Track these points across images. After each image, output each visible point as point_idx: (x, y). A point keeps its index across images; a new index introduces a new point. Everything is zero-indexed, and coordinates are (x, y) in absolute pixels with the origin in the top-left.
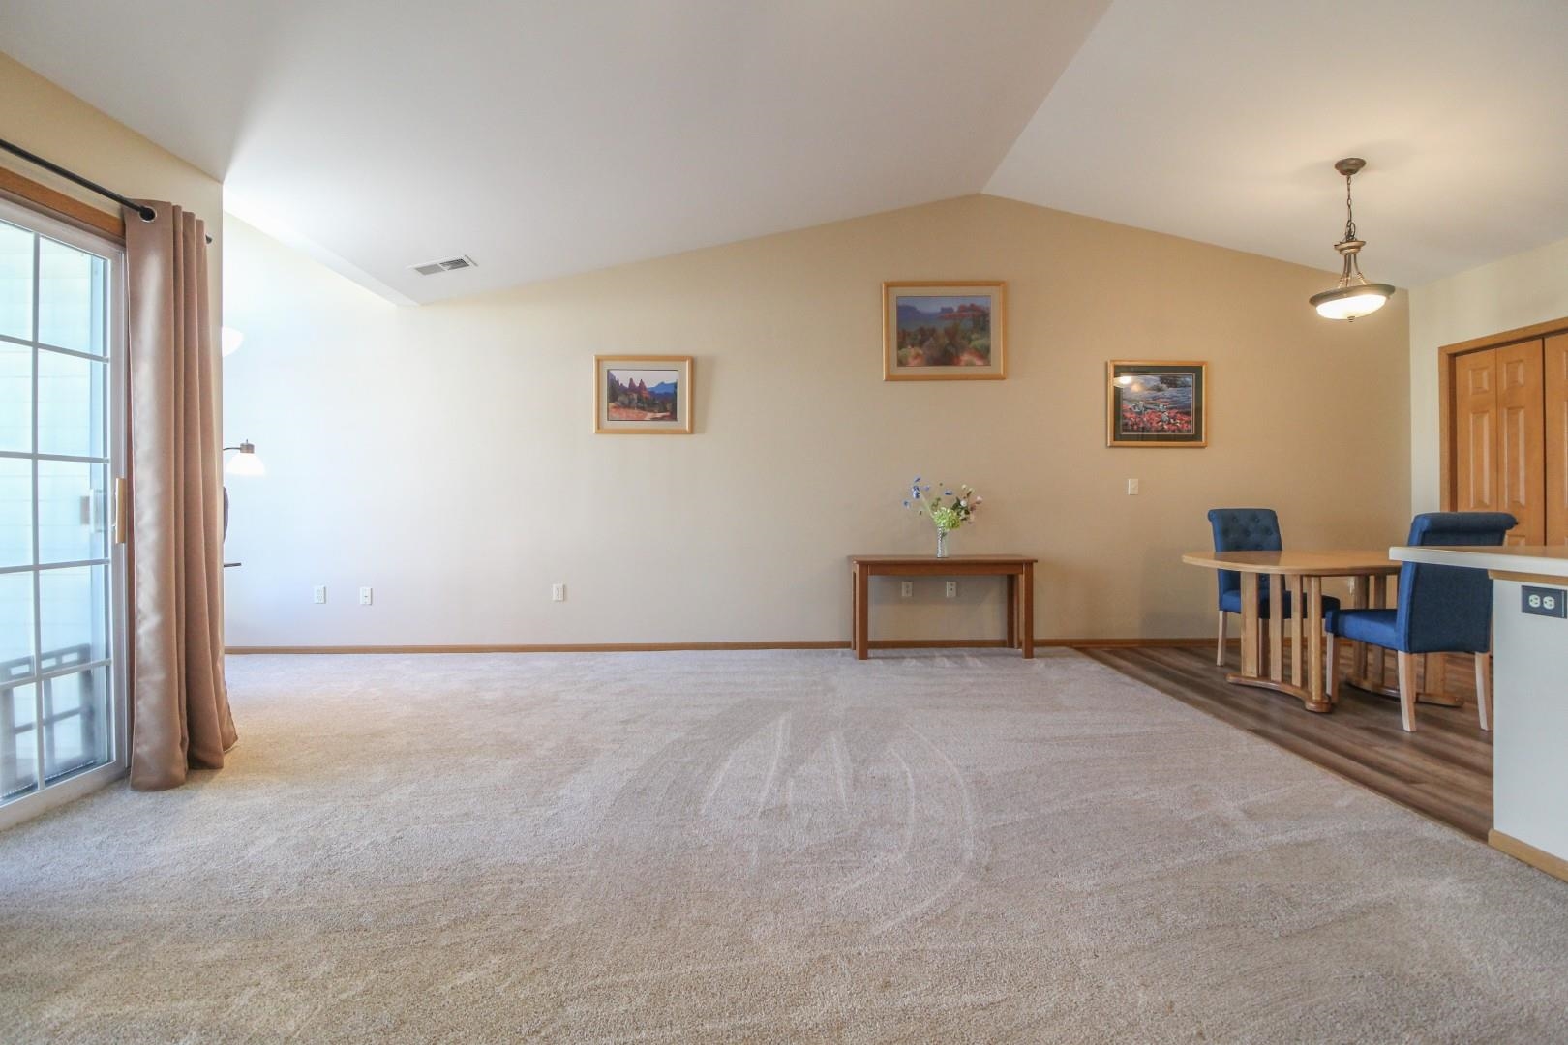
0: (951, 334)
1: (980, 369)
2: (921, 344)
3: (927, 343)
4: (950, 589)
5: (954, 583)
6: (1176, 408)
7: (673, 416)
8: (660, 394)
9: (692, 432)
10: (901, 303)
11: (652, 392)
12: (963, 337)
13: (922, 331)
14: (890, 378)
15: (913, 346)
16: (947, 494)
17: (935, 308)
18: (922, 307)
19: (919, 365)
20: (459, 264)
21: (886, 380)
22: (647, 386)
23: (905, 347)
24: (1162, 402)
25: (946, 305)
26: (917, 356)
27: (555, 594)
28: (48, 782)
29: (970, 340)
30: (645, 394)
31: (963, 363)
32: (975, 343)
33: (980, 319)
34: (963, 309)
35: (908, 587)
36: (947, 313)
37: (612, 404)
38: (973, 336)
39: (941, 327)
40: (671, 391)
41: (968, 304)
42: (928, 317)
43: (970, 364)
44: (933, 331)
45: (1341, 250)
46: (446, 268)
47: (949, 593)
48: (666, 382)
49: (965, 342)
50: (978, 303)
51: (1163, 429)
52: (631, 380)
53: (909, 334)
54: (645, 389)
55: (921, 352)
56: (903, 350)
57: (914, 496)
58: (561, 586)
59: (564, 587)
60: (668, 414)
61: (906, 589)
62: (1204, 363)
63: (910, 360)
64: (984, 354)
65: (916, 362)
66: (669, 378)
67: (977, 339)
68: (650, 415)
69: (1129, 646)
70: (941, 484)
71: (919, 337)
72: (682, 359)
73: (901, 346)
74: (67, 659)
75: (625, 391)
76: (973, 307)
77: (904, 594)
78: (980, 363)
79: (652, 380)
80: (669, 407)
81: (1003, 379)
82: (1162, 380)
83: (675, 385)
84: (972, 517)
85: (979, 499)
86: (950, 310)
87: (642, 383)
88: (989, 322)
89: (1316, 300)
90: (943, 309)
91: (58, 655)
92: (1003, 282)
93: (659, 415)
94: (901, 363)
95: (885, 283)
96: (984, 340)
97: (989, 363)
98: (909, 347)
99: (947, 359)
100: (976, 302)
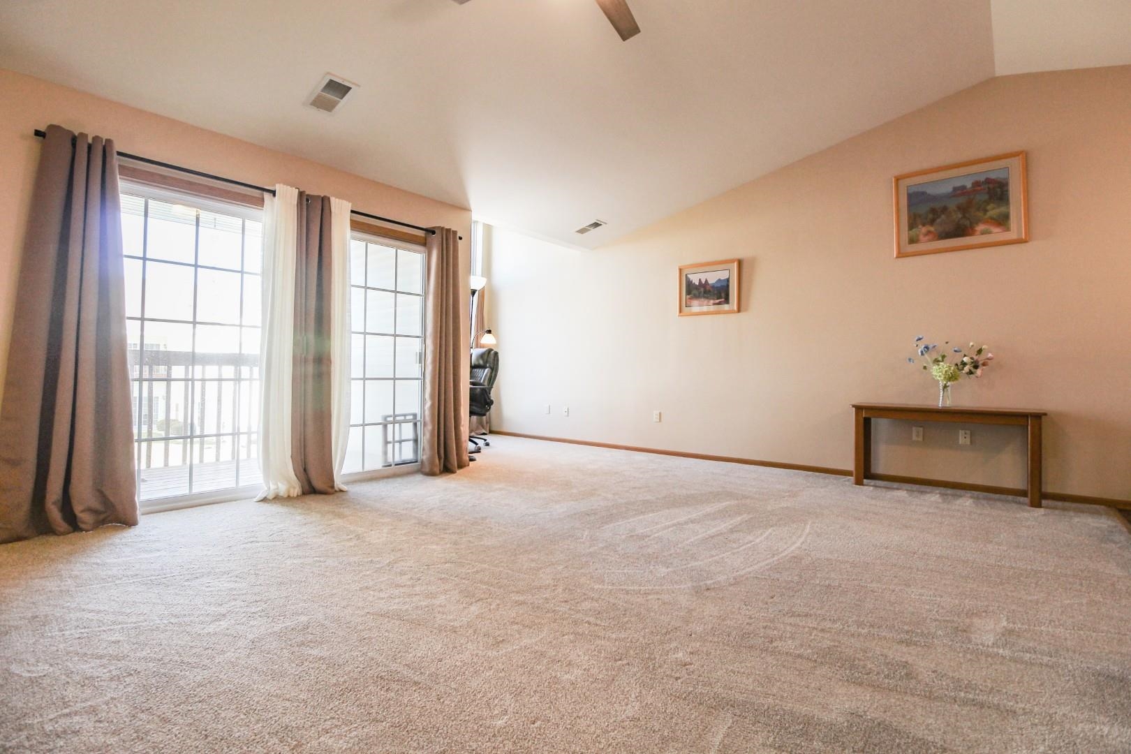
0: (963, 209)
1: (997, 234)
2: (932, 222)
3: (939, 220)
4: (963, 437)
5: (968, 432)
7: (727, 301)
8: (717, 287)
9: (739, 311)
10: (911, 191)
11: (713, 287)
12: (978, 209)
13: (933, 211)
14: (901, 255)
15: (924, 225)
16: (955, 351)
17: (947, 189)
18: (931, 191)
19: (930, 241)
20: (596, 225)
21: (897, 257)
22: (710, 283)
23: (917, 227)
25: (958, 184)
26: (929, 233)
27: (655, 418)
28: (396, 465)
30: (708, 288)
31: (978, 233)
32: (992, 213)
33: (997, 191)
34: (976, 184)
35: (918, 432)
36: (959, 191)
37: (688, 297)
38: (989, 207)
39: (953, 204)
40: (725, 284)
41: (982, 179)
42: (939, 198)
43: (986, 232)
44: (945, 209)
46: (591, 229)
47: (961, 440)
48: (722, 279)
49: (980, 214)
50: (995, 176)
52: (700, 280)
53: (920, 216)
54: (708, 284)
55: (932, 229)
56: (914, 230)
57: (920, 354)
58: (658, 412)
59: (660, 413)
60: (723, 300)
61: (916, 434)
63: (921, 237)
65: (927, 238)
66: (723, 275)
67: (994, 209)
68: (712, 302)
70: (947, 343)
71: (931, 216)
72: (732, 261)
73: (911, 227)
74: (408, 418)
75: (697, 288)
76: (988, 181)
77: (914, 438)
78: (997, 230)
79: (713, 278)
80: (723, 295)
81: (1025, 242)
83: (728, 280)
84: (979, 372)
85: (990, 355)
86: (964, 187)
87: (706, 281)
88: (1007, 191)
90: (955, 189)
91: (405, 415)
92: (1023, 152)
93: (718, 301)
94: (912, 241)
95: (895, 177)
96: (1003, 209)
97: (1008, 229)
98: (920, 226)
99: (961, 231)
100: (993, 176)
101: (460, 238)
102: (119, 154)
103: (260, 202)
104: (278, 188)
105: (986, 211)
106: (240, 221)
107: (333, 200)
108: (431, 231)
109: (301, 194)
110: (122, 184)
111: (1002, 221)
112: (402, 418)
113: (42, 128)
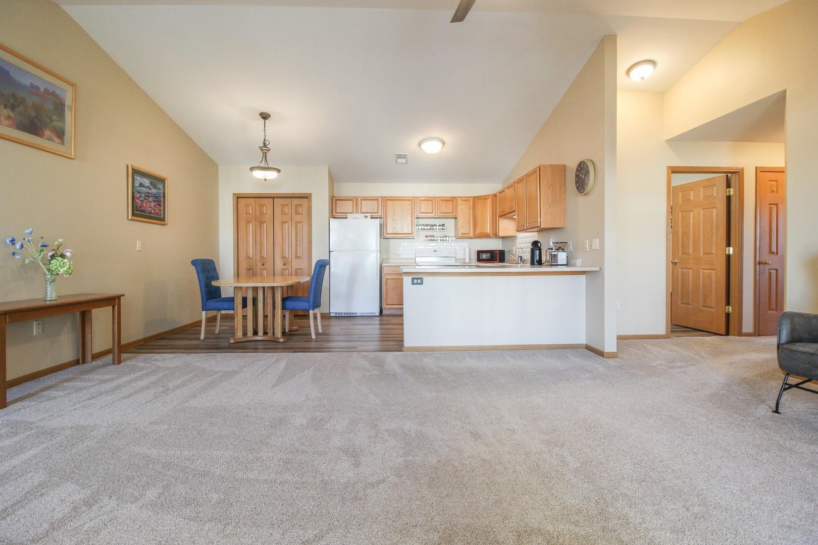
0: (38, 109)
2: (12, 108)
3: (18, 109)
4: (36, 329)
5: (41, 323)
6: (157, 202)
12: (47, 116)
13: (14, 97)
15: (5, 107)
16: (43, 245)
18: (15, 75)
19: (10, 126)
24: (151, 196)
25: (36, 83)
26: (9, 117)
29: (51, 120)
31: (46, 137)
32: (54, 123)
33: (58, 106)
34: (47, 91)
36: (35, 90)
38: (53, 118)
39: (31, 100)
41: (50, 90)
42: (18, 85)
43: (50, 139)
44: (23, 101)
45: (262, 150)
47: (36, 331)
49: (47, 120)
50: (58, 92)
51: (151, 213)
55: (12, 115)
62: (167, 178)
64: (60, 134)
65: (8, 122)
67: (56, 121)
69: (140, 344)
71: (11, 101)
76: (53, 93)
78: (57, 140)
81: (73, 159)
82: (151, 183)
85: (69, 250)
86: (37, 88)
88: (65, 111)
89: (252, 169)
90: (32, 85)
92: (75, 85)
96: (61, 124)
97: (63, 143)
99: (33, 128)
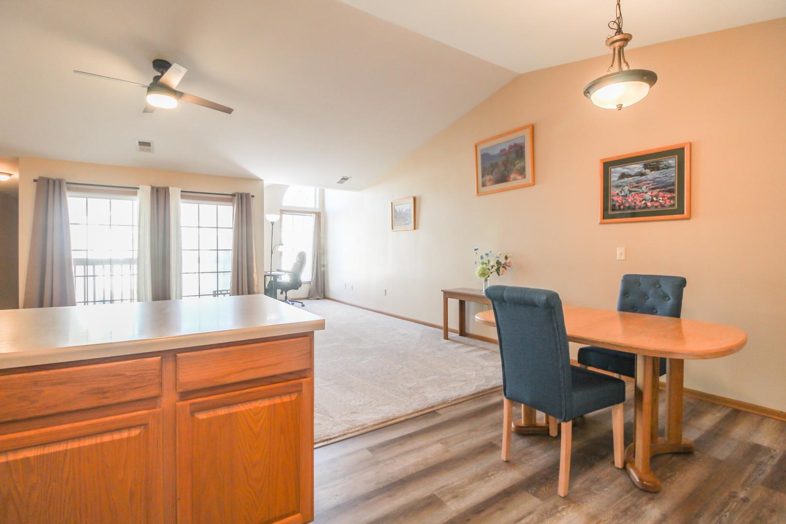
1: (521, 181)
2: (491, 173)
3: (494, 171)
6: (659, 188)
7: (410, 223)
9: (415, 229)
10: (482, 153)
14: (479, 194)
15: (488, 175)
18: (491, 152)
19: (491, 185)
20: (345, 179)
21: (477, 195)
23: (485, 176)
24: (645, 184)
25: (502, 148)
26: (490, 180)
31: (512, 179)
32: (518, 166)
33: (518, 151)
34: (511, 147)
37: (395, 220)
38: (516, 163)
39: (500, 161)
41: (513, 144)
42: (494, 157)
43: (515, 179)
46: (344, 181)
51: (646, 207)
52: (400, 209)
53: (486, 169)
55: (492, 177)
56: (484, 178)
60: (408, 222)
62: (686, 144)
63: (487, 183)
65: (490, 183)
68: (404, 223)
72: (411, 198)
73: (483, 176)
75: (398, 214)
76: (515, 145)
78: (520, 177)
82: (646, 166)
83: (410, 210)
86: (504, 150)
87: (402, 210)
88: (524, 151)
90: (502, 151)
92: (531, 125)
93: (406, 222)
94: (484, 185)
95: (475, 145)
96: (522, 164)
97: (525, 177)
98: (487, 176)
99: (503, 179)
100: (517, 142)
101: (253, 196)
102: (67, 183)
103: (135, 194)
104: (140, 187)
105: (514, 165)
106: (131, 201)
107: (170, 188)
108: (234, 195)
109: (153, 188)
110: (68, 194)
111: (522, 172)
112: (226, 292)
113: (36, 178)
